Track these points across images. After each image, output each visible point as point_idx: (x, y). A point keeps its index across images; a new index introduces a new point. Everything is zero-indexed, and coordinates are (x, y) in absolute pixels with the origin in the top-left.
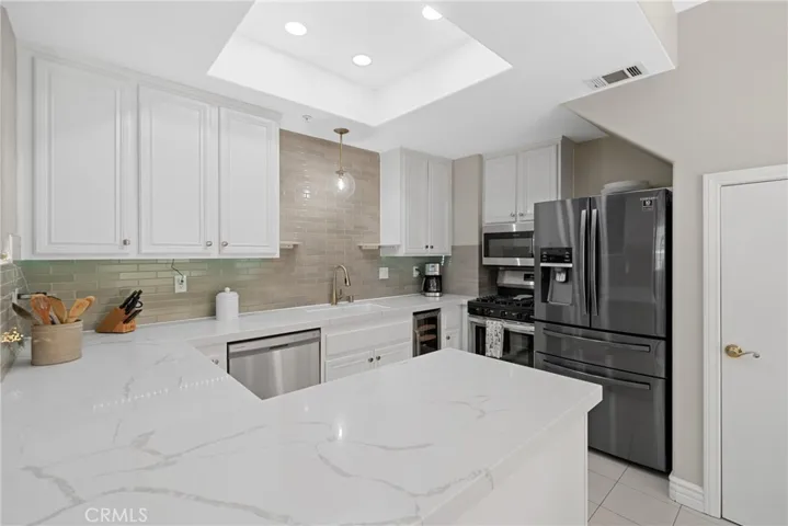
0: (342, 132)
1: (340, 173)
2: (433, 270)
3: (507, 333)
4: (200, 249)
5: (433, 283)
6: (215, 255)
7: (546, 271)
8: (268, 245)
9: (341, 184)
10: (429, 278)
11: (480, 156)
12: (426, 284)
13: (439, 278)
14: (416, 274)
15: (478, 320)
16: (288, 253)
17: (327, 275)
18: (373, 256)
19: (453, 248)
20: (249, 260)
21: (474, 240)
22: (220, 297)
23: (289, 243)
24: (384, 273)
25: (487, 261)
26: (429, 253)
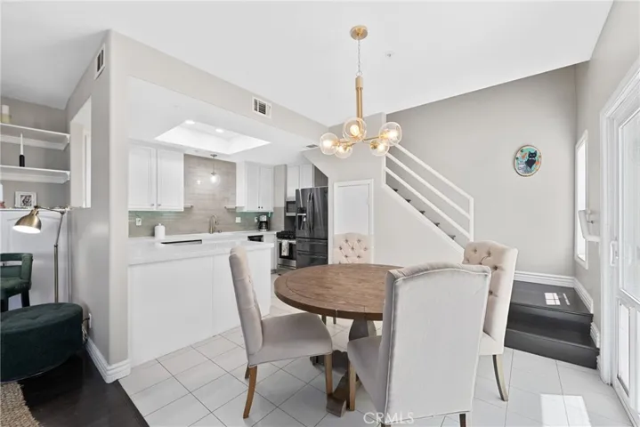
0: (214, 156)
1: (213, 174)
2: (264, 219)
3: (291, 245)
4: (149, 207)
5: (264, 225)
6: (155, 210)
7: (300, 217)
8: (178, 205)
9: (214, 179)
10: (262, 222)
11: (286, 165)
12: (260, 225)
13: (266, 222)
14: (256, 221)
15: (280, 240)
16: (188, 210)
17: (208, 220)
18: (233, 212)
19: (275, 208)
20: (170, 212)
21: (282, 205)
22: (156, 228)
23: (189, 205)
24: (238, 220)
25: (288, 214)
26: (261, 210)
